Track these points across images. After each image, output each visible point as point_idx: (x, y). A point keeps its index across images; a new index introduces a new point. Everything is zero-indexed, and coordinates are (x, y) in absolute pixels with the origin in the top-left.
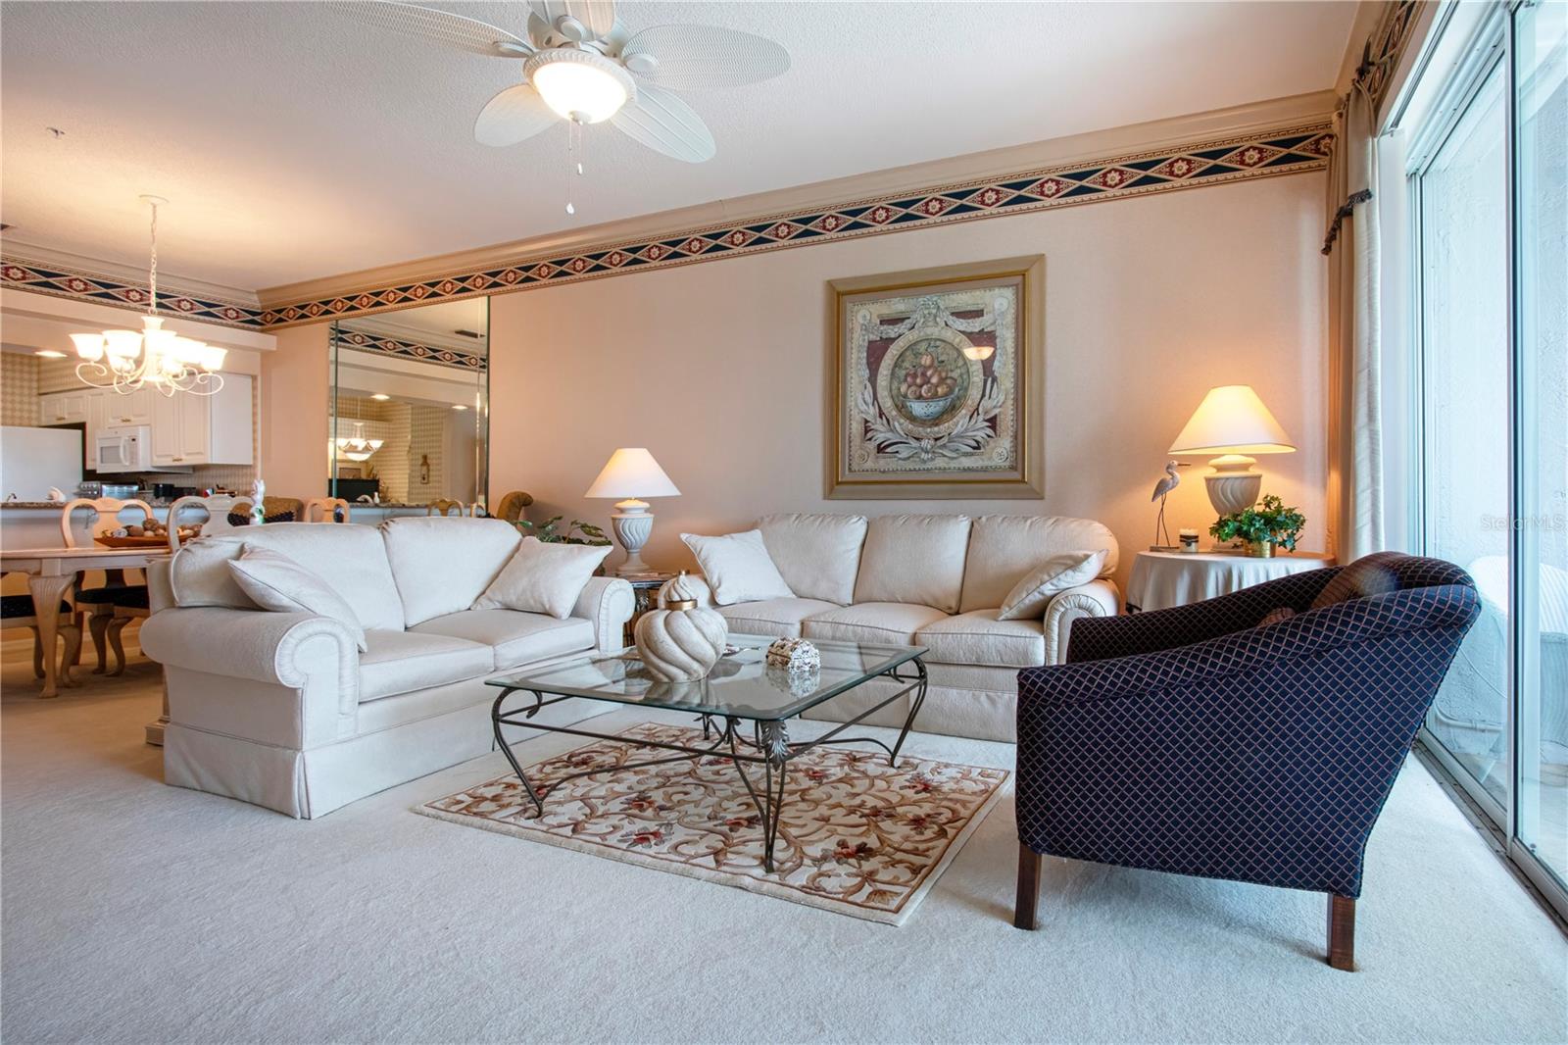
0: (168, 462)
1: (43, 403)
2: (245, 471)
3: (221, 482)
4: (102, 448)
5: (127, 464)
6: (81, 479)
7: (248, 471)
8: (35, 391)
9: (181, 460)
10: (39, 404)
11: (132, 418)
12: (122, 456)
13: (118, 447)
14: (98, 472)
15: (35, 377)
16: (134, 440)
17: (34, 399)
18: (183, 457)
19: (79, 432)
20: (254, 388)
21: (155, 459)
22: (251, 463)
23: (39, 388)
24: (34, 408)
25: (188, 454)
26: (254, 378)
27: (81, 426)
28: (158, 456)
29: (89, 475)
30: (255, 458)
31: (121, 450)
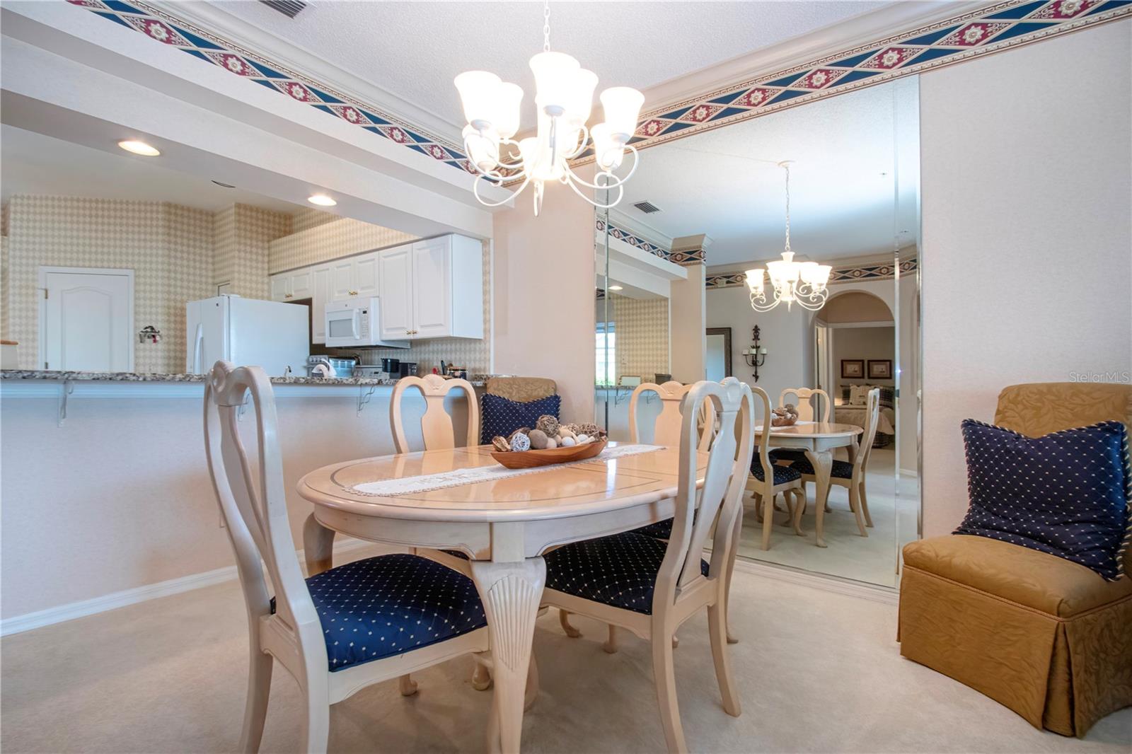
0: (402, 335)
1: (273, 282)
2: (473, 345)
3: (447, 358)
4: (330, 322)
5: (358, 337)
6: (309, 354)
7: (478, 346)
8: (266, 272)
9: (414, 333)
10: (269, 283)
11: (359, 291)
12: (354, 329)
13: (351, 319)
14: (327, 346)
15: (266, 259)
16: (365, 312)
17: (266, 280)
18: (418, 329)
19: (307, 307)
20: (485, 254)
21: (384, 332)
22: (481, 337)
23: (269, 269)
24: (266, 287)
25: (422, 326)
26: (485, 242)
27: (308, 302)
28: (388, 329)
29: (317, 350)
30: (486, 331)
31: (354, 321)
